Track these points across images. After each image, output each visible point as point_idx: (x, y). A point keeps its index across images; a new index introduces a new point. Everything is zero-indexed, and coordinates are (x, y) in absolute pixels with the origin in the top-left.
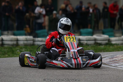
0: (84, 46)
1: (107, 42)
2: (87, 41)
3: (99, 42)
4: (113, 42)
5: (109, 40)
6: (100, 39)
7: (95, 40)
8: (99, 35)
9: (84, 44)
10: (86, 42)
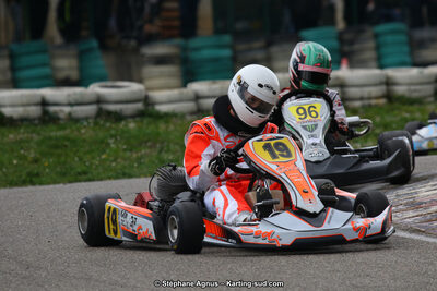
0: (62, 122)
1: (140, 106)
2: (70, 104)
3: (112, 107)
4: (163, 108)
5: (147, 101)
6: (114, 98)
7: (99, 100)
8: (109, 83)
9: (62, 115)
10: (67, 109)
